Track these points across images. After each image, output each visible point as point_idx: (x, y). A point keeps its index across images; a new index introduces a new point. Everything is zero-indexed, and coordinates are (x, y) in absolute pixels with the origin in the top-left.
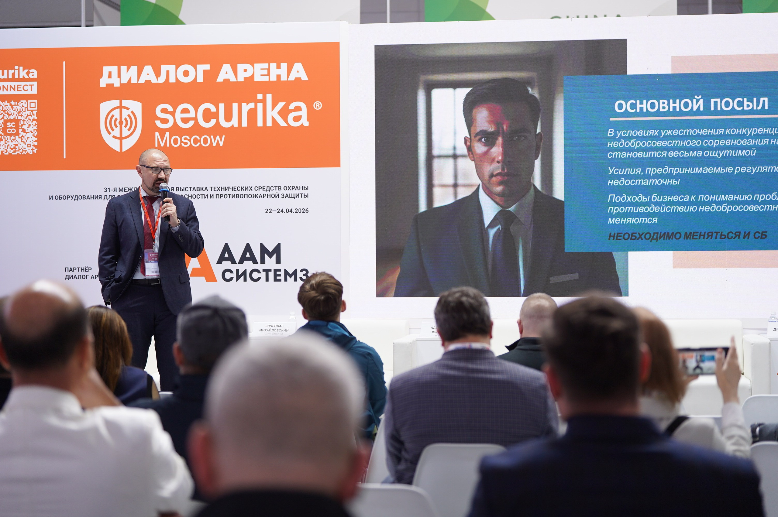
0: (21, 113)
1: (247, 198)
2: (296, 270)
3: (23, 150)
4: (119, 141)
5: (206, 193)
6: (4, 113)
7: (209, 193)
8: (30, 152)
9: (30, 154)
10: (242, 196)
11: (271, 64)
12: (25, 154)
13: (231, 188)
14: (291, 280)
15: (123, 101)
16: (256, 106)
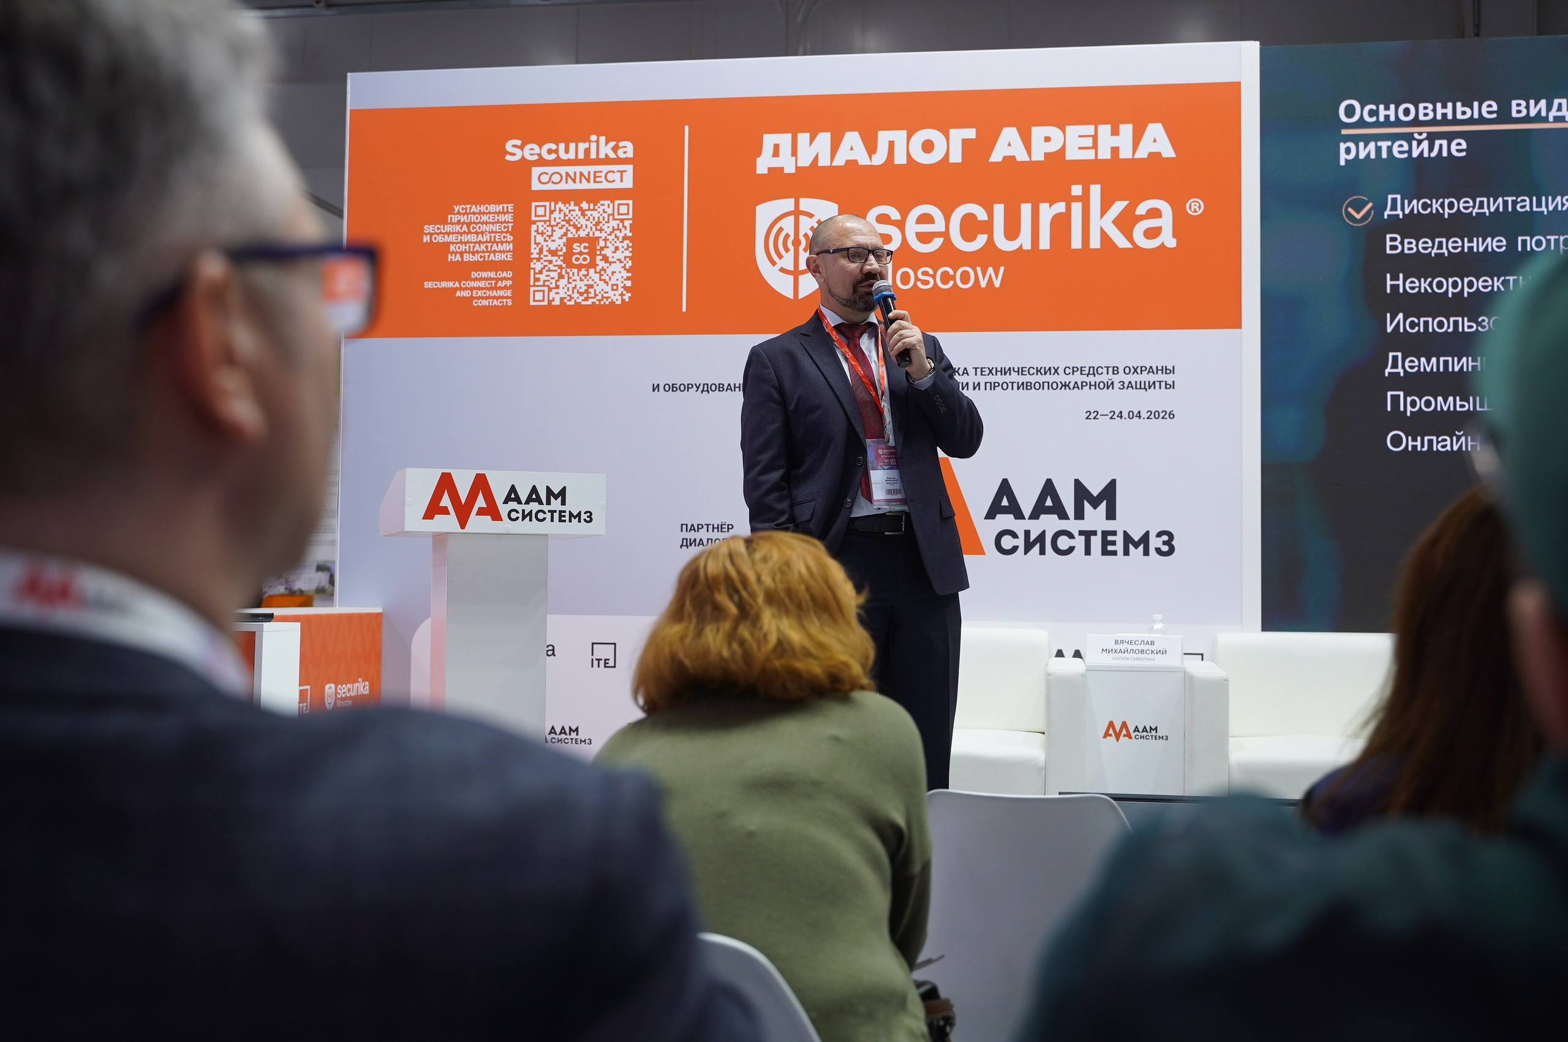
0: (601, 225)
1: (1049, 389)
2: (1147, 533)
3: (602, 295)
4: (792, 277)
6: (567, 225)
7: (971, 379)
8: (617, 300)
9: (617, 303)
10: (1037, 386)
11: (1100, 127)
12: (607, 303)
13: (1016, 370)
14: (1136, 553)
15: (802, 201)
16: (1068, 208)
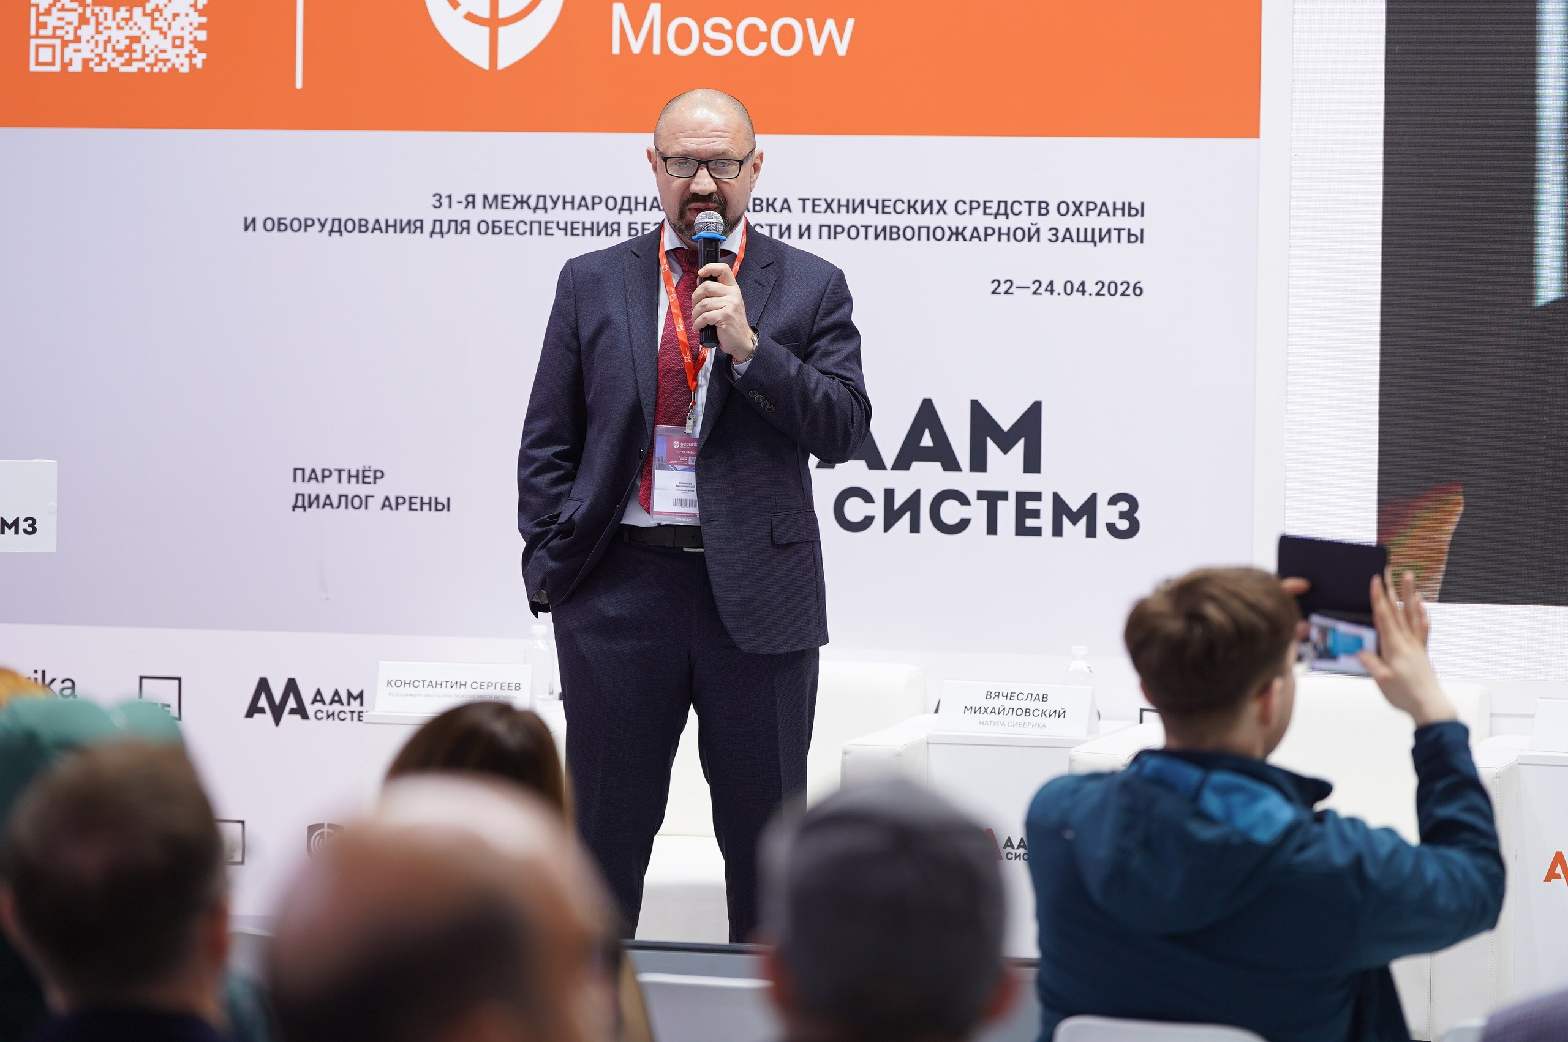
1: (928, 239)
2: (1093, 497)
4: (485, 31)
5: (783, 219)
7: (796, 218)
8: (182, 65)
12: (165, 70)
13: (873, 203)
14: (1074, 531)
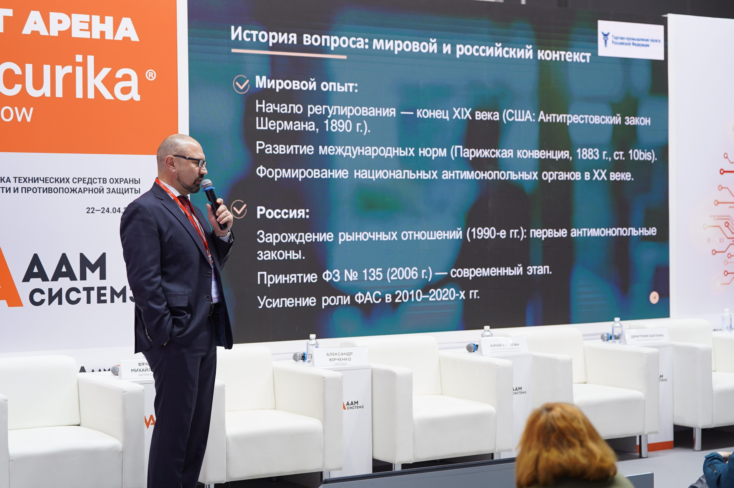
1: (63, 193)
5: (7, 185)
7: (12, 185)
10: (56, 190)
11: (93, 16)
13: (42, 179)
16: (74, 70)
